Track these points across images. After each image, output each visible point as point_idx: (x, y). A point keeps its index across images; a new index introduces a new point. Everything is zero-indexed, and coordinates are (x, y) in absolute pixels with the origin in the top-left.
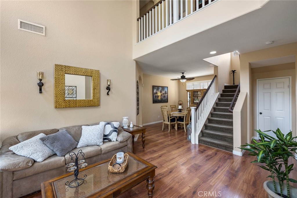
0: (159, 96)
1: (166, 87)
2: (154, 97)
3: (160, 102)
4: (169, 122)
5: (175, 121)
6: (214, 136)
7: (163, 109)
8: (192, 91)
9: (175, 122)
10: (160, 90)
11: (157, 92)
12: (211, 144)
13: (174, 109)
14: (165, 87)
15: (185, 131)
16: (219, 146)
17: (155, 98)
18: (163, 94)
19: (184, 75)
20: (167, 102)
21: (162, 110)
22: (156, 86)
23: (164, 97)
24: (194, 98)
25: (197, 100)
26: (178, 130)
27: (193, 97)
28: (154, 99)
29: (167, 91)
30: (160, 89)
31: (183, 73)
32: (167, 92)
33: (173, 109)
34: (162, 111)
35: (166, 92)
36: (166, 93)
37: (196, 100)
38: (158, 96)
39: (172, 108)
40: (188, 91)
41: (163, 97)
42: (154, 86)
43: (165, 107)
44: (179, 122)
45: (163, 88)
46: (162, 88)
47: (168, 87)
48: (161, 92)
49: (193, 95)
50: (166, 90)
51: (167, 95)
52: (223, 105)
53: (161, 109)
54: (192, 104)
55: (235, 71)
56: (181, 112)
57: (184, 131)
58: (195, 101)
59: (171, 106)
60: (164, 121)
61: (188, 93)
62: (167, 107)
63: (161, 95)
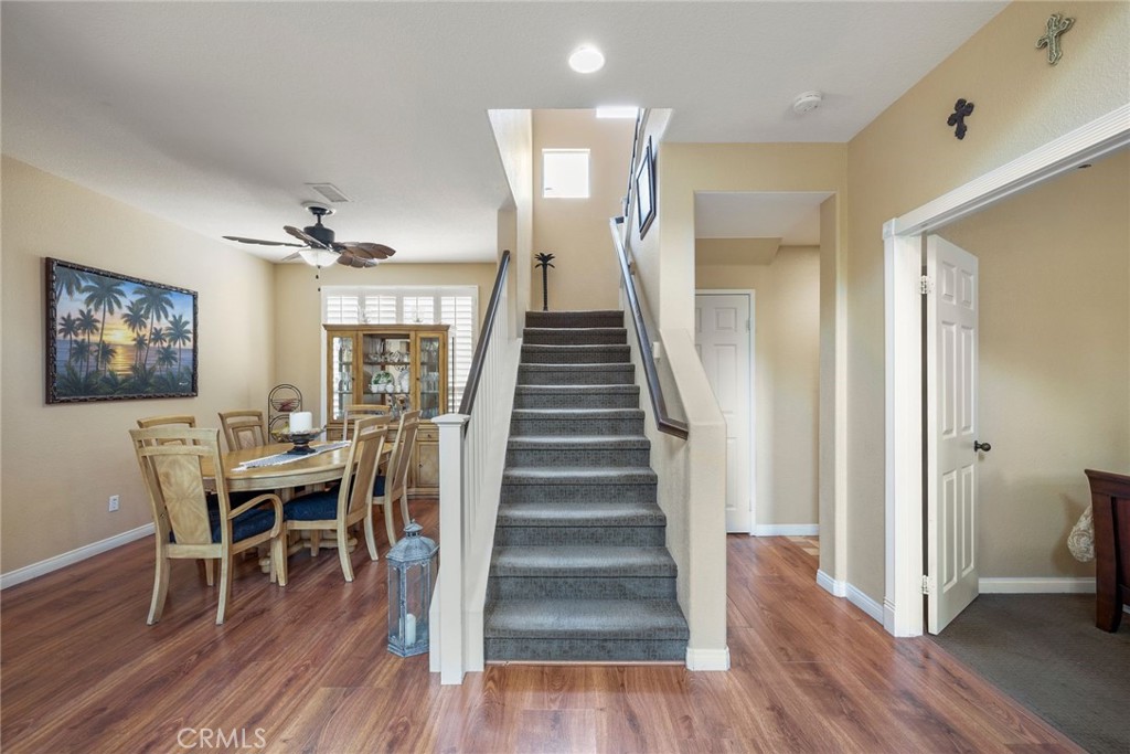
0: (119, 350)
1: (180, 291)
2: (63, 356)
3: (125, 390)
4: (216, 539)
5: (269, 527)
6: (560, 581)
7: (162, 442)
8: (361, 334)
9: (273, 533)
10: (125, 302)
11: (98, 316)
12: (566, 645)
13: (246, 435)
14: (168, 289)
15: (349, 577)
16: (610, 645)
17: (76, 366)
18: (157, 336)
19: (325, 226)
20: (192, 390)
21: (148, 451)
22: (81, 269)
23: (167, 356)
24: (368, 369)
25: (385, 380)
26: (290, 579)
27: (365, 363)
28: (61, 370)
29: (188, 317)
30: (129, 297)
31: (318, 211)
32: (190, 327)
33: (241, 434)
34: (148, 464)
35: (177, 324)
36: (178, 331)
37: (376, 382)
38: (107, 351)
39: (236, 428)
40: (333, 330)
41: (152, 360)
42: (63, 265)
43: (183, 431)
44: (298, 525)
45: (156, 294)
46: (151, 293)
47: (195, 297)
48: (134, 320)
49: (366, 356)
50: (181, 309)
51: (189, 345)
52: (544, 398)
53: (141, 444)
54: (358, 402)
55: (549, 257)
56: (304, 451)
57: (339, 574)
58: (374, 388)
59: (229, 421)
60: (172, 539)
61: (336, 341)
62: (191, 423)
63: (140, 342)
